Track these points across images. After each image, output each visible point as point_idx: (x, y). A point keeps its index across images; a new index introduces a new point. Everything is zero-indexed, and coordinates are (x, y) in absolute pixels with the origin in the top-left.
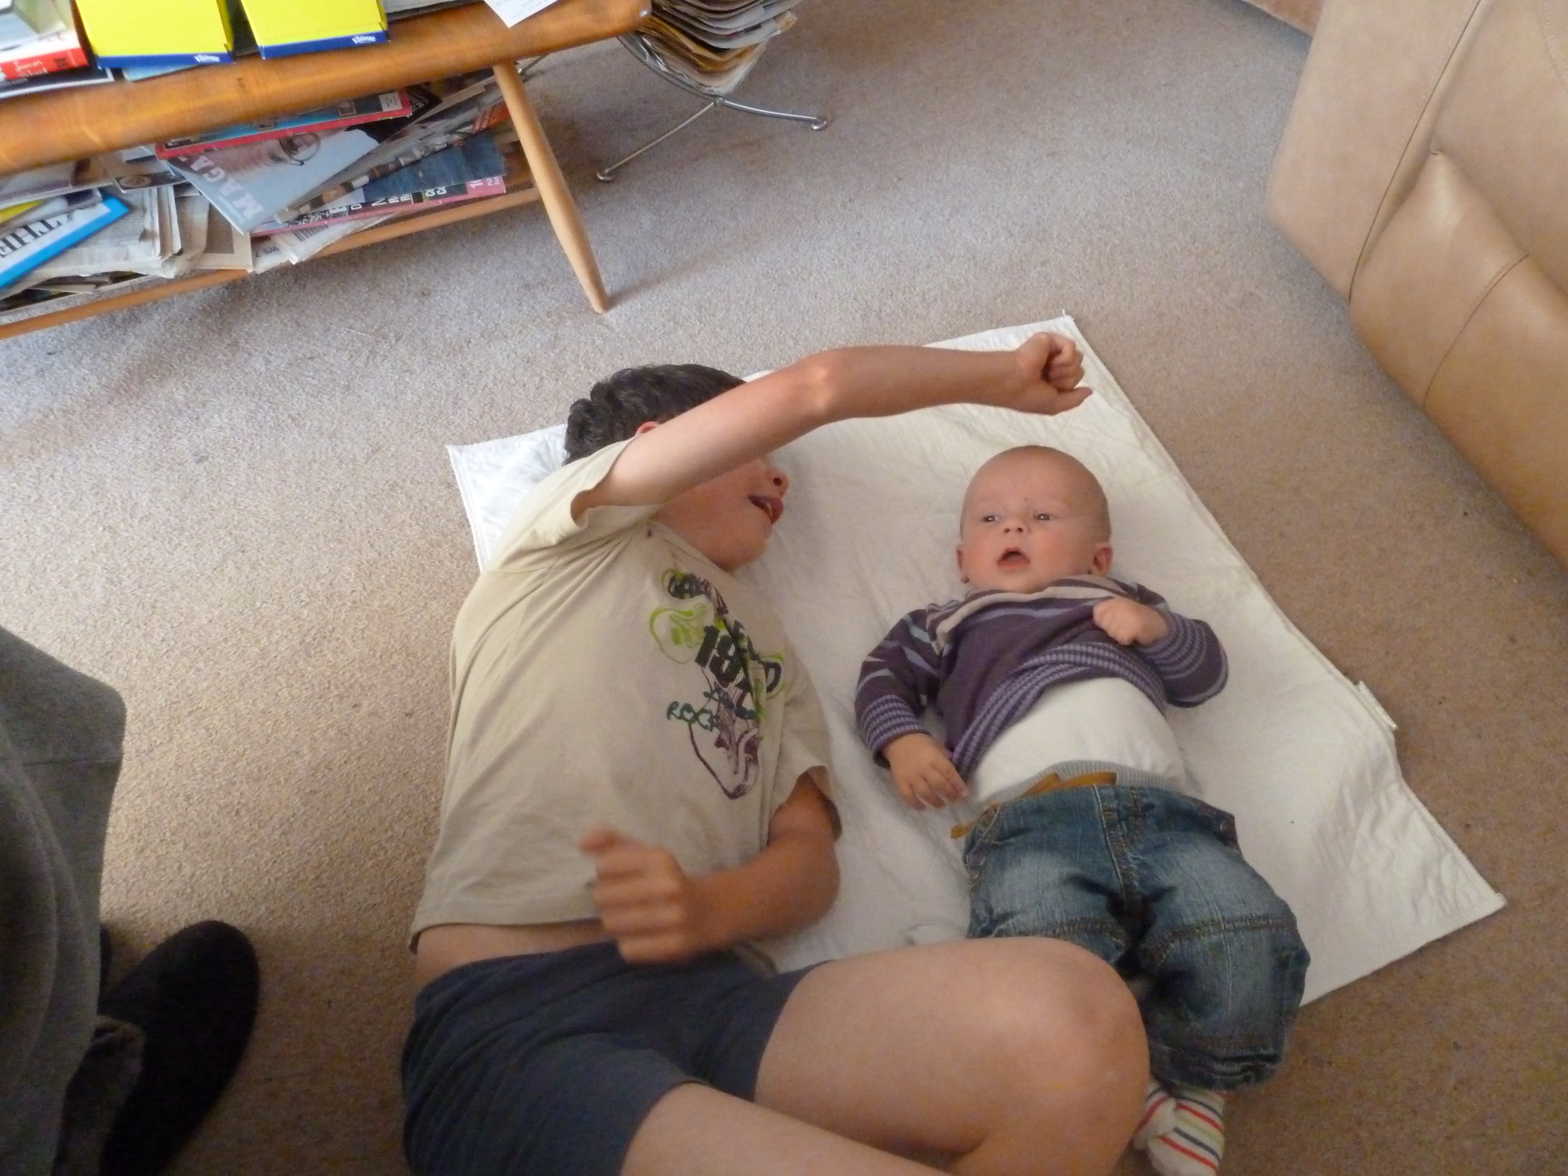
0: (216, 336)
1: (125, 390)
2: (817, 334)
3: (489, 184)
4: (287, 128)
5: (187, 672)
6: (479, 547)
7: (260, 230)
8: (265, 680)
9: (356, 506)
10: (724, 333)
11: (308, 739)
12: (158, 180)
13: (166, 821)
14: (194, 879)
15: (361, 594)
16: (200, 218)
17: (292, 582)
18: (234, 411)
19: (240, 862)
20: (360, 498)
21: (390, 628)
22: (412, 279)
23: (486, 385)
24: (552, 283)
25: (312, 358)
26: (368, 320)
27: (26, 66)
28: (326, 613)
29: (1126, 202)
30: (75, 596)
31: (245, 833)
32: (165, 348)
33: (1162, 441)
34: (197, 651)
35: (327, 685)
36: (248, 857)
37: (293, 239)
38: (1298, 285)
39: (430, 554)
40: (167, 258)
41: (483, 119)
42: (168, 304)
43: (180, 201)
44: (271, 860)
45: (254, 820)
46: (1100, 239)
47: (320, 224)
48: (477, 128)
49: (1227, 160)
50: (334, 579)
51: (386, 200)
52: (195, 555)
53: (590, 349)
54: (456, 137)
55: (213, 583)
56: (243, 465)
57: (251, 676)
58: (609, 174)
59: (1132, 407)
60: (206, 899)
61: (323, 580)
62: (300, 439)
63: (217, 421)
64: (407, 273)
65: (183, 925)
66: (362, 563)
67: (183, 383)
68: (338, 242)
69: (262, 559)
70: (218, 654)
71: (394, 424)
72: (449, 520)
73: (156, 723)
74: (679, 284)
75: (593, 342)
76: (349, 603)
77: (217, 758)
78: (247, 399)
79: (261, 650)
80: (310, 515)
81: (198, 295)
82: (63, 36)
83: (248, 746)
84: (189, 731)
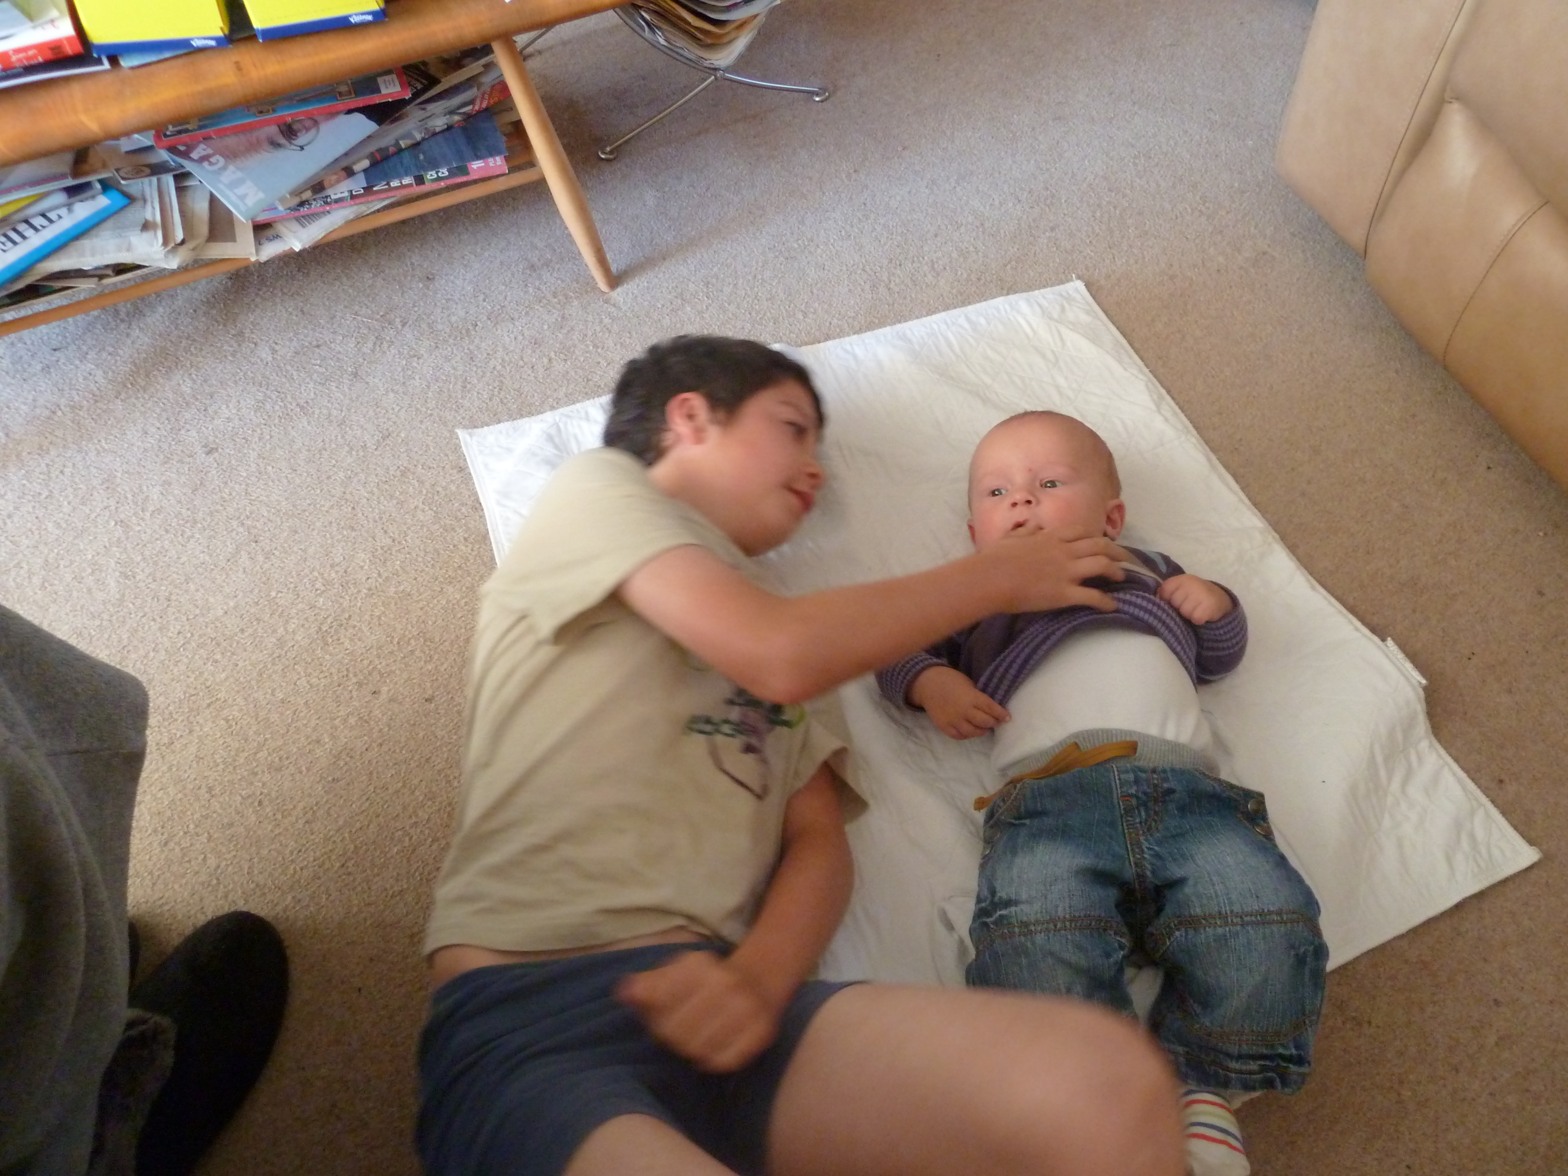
0: (221, 327)
1: (132, 384)
2: (826, 306)
3: (491, 164)
4: (286, 113)
5: (205, 664)
6: (493, 531)
7: (262, 218)
8: (283, 670)
9: (368, 493)
10: (732, 308)
11: (328, 727)
12: (157, 169)
13: (189, 813)
14: (219, 871)
15: (377, 581)
16: (201, 207)
17: (307, 571)
18: (242, 401)
19: (265, 852)
20: (372, 485)
21: (406, 614)
22: (416, 263)
23: (494, 368)
24: (557, 263)
25: (318, 346)
26: (373, 305)
27: (21, 55)
28: (341, 600)
29: (1135, 164)
30: (89, 590)
31: (269, 823)
32: (171, 341)
33: (1177, 404)
34: (214, 643)
35: (345, 673)
36: (273, 847)
37: (295, 226)
38: (1311, 243)
39: (444, 538)
40: (169, 248)
41: (483, 98)
42: (172, 296)
43: (181, 190)
44: (296, 849)
45: (278, 810)
46: (1109, 203)
47: (322, 210)
48: (477, 108)
49: (1235, 119)
50: (349, 567)
51: (388, 184)
52: (208, 546)
53: (598, 329)
54: (457, 118)
55: (227, 574)
56: (253, 455)
57: (269, 666)
58: (611, 152)
59: (1146, 370)
60: (232, 890)
61: (337, 568)
62: (309, 428)
63: (225, 412)
64: (410, 257)
65: (210, 917)
66: (377, 550)
67: (190, 375)
68: (340, 228)
69: (276, 549)
70: (235, 645)
71: (403, 410)
72: (462, 504)
73: (175, 716)
74: (685, 261)
75: (601, 322)
76: (365, 591)
77: (238, 750)
78: (255, 389)
79: (278, 640)
80: (322, 502)
81: (202, 285)
82: (56, 23)
83: (268, 736)
84: (210, 724)
